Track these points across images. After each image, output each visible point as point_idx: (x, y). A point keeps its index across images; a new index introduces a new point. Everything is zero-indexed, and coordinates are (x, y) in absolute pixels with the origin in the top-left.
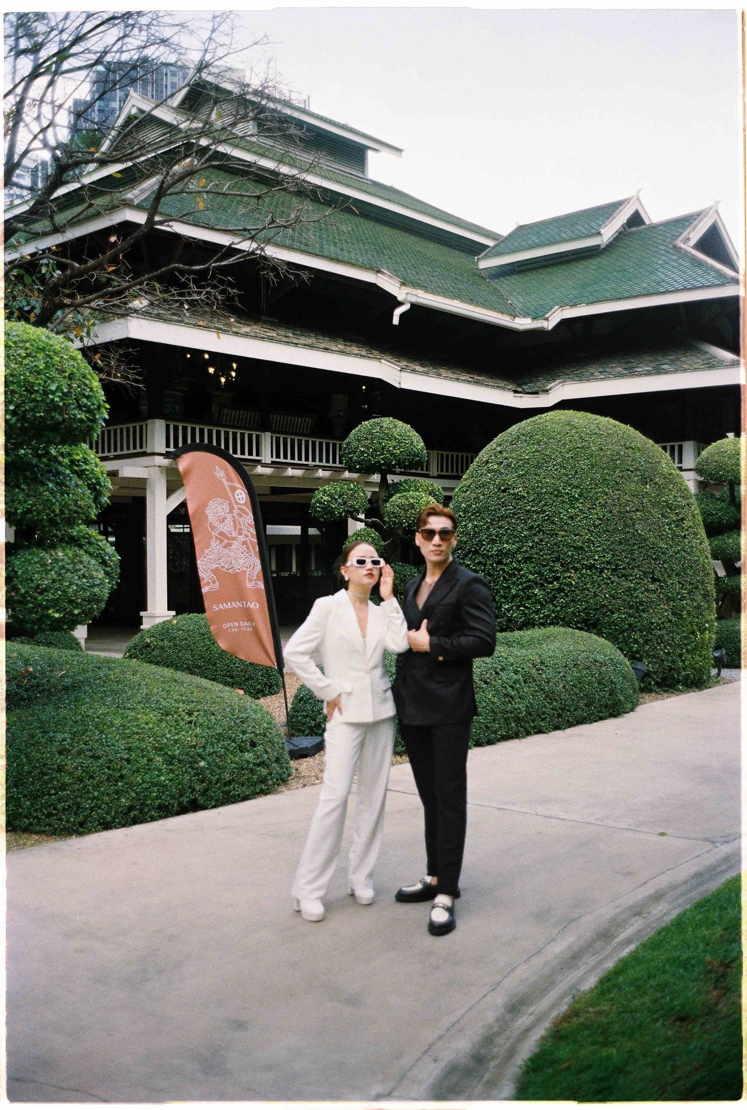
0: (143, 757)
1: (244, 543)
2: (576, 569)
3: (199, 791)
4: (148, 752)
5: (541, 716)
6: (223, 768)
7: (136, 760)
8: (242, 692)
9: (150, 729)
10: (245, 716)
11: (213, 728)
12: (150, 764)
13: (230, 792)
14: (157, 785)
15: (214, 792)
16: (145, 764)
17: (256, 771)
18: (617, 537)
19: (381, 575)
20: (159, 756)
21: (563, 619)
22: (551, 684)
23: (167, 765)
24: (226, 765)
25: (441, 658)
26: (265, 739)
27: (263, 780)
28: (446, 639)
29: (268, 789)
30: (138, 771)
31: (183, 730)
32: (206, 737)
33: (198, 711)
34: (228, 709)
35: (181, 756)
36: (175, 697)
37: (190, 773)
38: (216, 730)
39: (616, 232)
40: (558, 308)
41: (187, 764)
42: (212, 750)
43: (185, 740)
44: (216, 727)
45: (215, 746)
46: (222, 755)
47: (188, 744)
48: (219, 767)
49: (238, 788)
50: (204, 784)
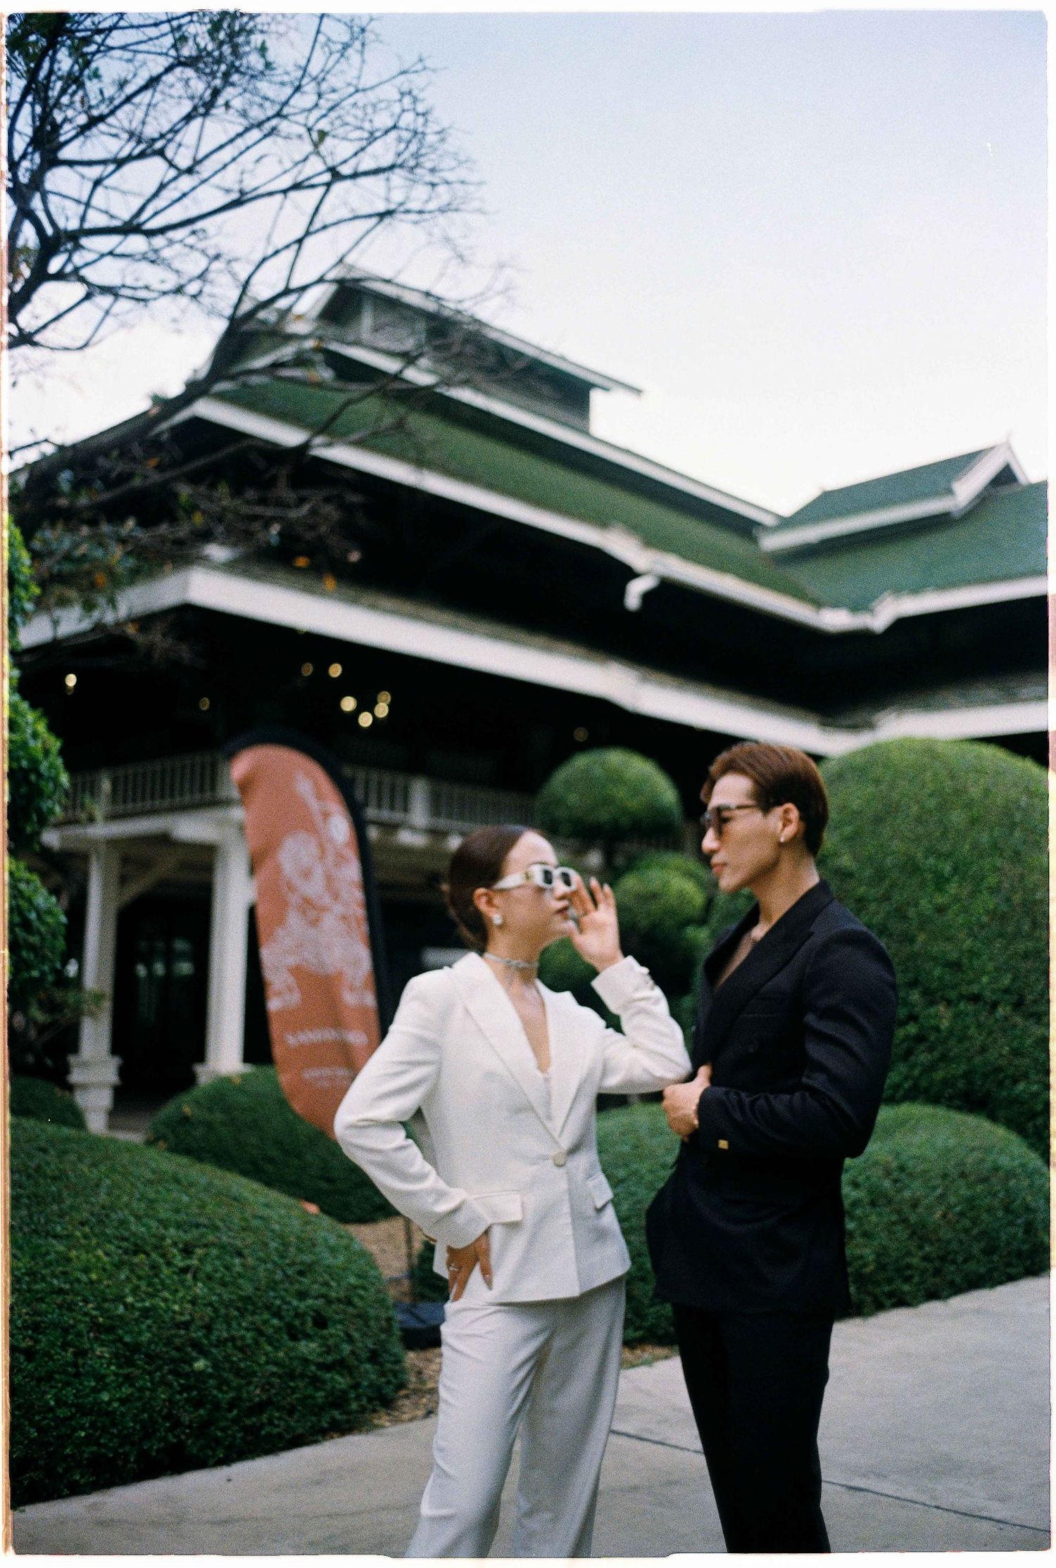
0: (65, 1346)
2: (949, 1003)
3: (190, 1427)
4: (79, 1335)
5: (903, 1272)
6: (248, 1375)
7: (47, 1354)
8: (312, 1209)
9: (92, 1282)
10: (307, 1258)
11: (234, 1284)
12: (80, 1361)
13: (262, 1426)
14: (91, 1412)
15: (223, 1430)
16: (68, 1364)
17: (324, 1382)
20: (102, 1345)
21: (926, 1091)
22: (920, 1210)
23: (119, 1366)
24: (256, 1368)
26: (351, 1310)
27: (339, 1401)
29: (348, 1421)
30: (49, 1377)
31: (165, 1287)
32: (216, 1305)
33: (206, 1246)
34: (273, 1245)
35: (153, 1347)
36: (162, 1215)
37: (170, 1385)
38: (241, 1289)
39: (978, 496)
40: (890, 594)
41: (165, 1364)
42: (225, 1335)
43: (168, 1309)
44: (241, 1281)
45: (234, 1325)
46: (248, 1346)
47: (172, 1319)
48: (238, 1372)
49: (280, 1419)
50: (202, 1412)
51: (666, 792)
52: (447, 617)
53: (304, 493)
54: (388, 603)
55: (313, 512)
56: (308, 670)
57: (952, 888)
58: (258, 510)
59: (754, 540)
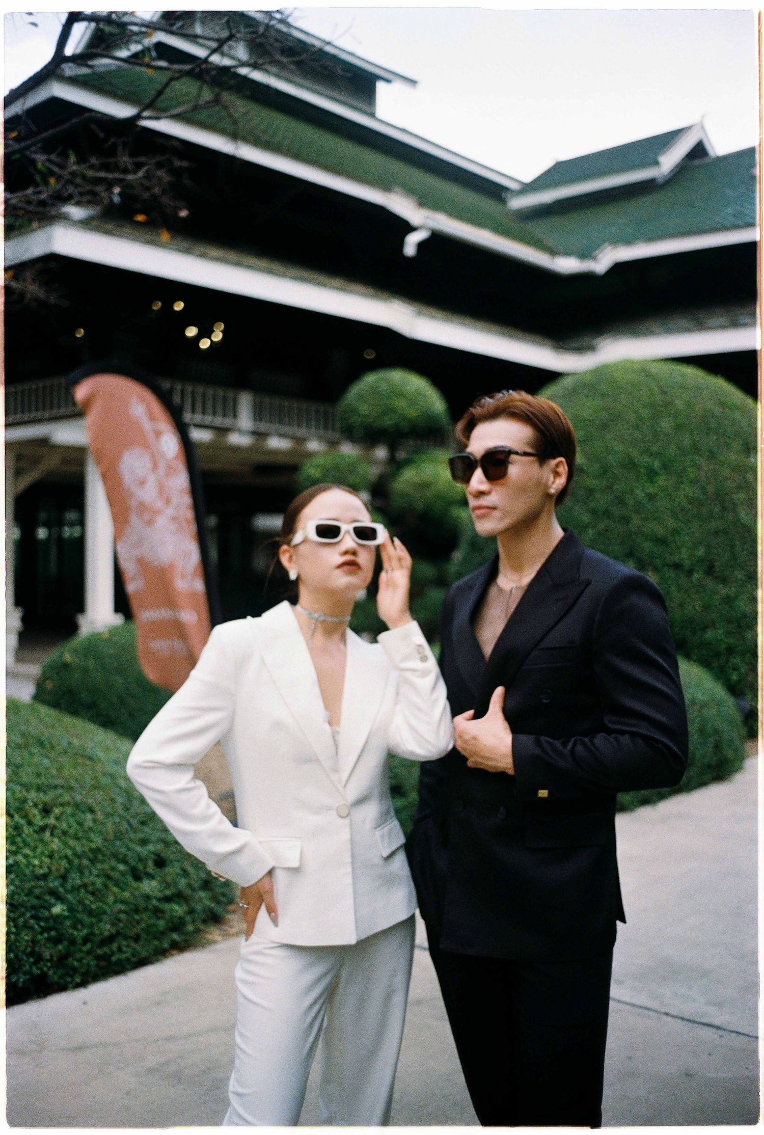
1: (174, 519)
2: (656, 569)
3: (51, 960)
6: (97, 915)
11: (85, 837)
13: (113, 953)
15: (80, 960)
17: (163, 912)
18: (713, 524)
19: (378, 567)
24: (105, 907)
25: (543, 793)
27: (177, 926)
28: (558, 744)
29: (186, 941)
31: (26, 844)
32: (71, 857)
33: (62, 805)
34: (119, 799)
35: (16, 897)
36: (25, 779)
37: (31, 928)
38: (91, 841)
39: (677, 166)
40: (610, 244)
41: (27, 910)
42: (78, 882)
43: (29, 864)
44: (92, 835)
45: (86, 872)
46: (98, 890)
47: (33, 872)
48: (90, 913)
49: (128, 946)
50: (60, 947)
51: (436, 403)
52: (264, 263)
53: (142, 159)
54: (215, 252)
55: (147, 177)
56: (157, 306)
57: (661, 481)
58: (102, 174)
59: (503, 202)
